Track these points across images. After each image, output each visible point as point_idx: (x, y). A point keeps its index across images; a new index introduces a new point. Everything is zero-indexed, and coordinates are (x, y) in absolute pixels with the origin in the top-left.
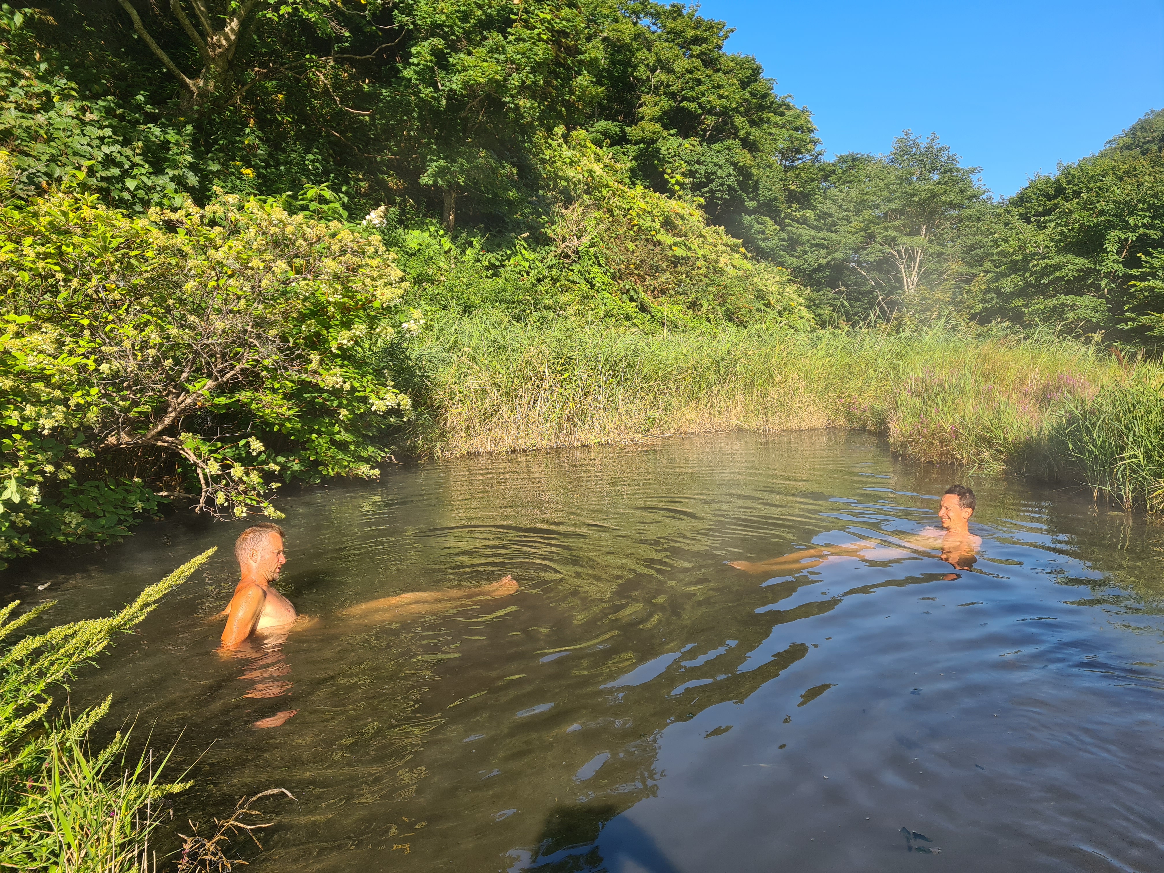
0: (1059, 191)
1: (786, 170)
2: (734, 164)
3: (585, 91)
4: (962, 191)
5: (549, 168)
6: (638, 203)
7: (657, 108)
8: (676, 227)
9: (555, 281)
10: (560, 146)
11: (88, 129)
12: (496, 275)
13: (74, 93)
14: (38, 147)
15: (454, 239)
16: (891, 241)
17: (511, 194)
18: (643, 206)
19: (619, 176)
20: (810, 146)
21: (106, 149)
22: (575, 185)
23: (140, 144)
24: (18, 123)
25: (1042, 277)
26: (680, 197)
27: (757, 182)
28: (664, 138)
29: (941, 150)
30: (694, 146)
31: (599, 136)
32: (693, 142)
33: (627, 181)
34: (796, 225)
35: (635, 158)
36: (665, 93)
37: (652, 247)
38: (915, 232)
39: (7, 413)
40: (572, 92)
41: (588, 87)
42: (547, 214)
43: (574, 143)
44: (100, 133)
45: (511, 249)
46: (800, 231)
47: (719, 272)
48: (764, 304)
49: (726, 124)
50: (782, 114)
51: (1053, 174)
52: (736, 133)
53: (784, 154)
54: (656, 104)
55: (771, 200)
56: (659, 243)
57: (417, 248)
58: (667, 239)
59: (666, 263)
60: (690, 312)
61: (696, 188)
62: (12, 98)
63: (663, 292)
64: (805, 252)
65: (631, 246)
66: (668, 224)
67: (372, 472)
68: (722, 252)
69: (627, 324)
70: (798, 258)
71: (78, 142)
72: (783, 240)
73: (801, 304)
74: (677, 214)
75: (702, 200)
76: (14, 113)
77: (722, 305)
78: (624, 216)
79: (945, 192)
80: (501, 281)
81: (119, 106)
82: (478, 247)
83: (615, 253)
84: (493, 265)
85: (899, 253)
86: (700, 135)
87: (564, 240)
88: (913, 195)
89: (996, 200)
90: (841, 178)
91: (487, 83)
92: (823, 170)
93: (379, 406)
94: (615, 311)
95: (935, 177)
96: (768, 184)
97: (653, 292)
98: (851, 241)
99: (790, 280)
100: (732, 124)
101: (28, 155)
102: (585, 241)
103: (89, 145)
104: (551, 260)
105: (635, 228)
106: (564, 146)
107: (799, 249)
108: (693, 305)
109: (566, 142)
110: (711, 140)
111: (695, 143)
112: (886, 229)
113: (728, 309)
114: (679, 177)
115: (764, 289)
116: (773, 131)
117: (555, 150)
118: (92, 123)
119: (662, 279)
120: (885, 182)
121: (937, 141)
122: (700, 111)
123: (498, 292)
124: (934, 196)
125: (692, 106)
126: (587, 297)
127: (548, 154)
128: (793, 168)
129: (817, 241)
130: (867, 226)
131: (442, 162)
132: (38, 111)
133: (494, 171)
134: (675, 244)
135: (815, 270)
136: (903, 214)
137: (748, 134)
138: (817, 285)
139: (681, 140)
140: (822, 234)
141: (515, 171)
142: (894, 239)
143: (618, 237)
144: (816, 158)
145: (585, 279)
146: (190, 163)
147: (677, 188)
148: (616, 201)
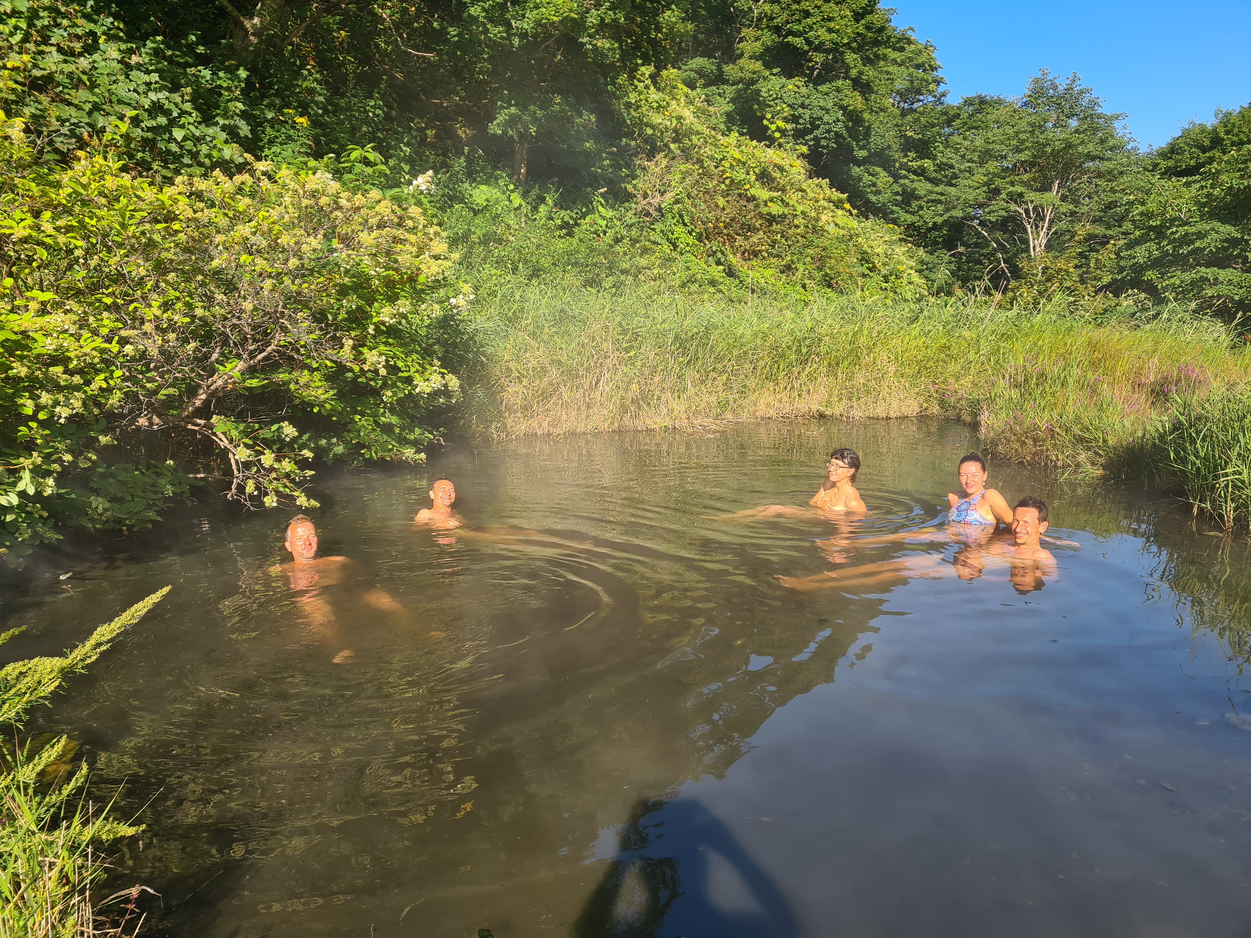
0: (1216, 142)
1: (904, 114)
2: (843, 108)
3: (673, 28)
4: (1102, 141)
5: (633, 113)
6: (732, 152)
7: (758, 44)
8: (773, 179)
9: (634, 241)
10: (647, 87)
11: (134, 74)
12: (570, 234)
13: (121, 34)
14: (82, 95)
15: (525, 195)
16: (1017, 198)
17: (588, 145)
18: (737, 155)
19: (713, 120)
20: (932, 87)
21: (153, 96)
22: (662, 133)
23: (189, 90)
24: (60, 68)
25: (1181, 247)
26: (780, 146)
27: (869, 128)
28: (765, 79)
29: (1082, 92)
30: (798, 87)
31: (693, 75)
32: (798, 83)
33: (722, 126)
34: (912, 177)
35: (732, 101)
36: (768, 27)
37: (745, 203)
38: (1045, 188)
39: (22, 401)
40: (658, 29)
41: (676, 23)
42: (628, 166)
43: (663, 85)
44: (146, 78)
45: (587, 207)
46: (916, 185)
47: (818, 231)
48: (868, 268)
49: (837, 62)
50: (902, 49)
51: (1210, 121)
52: (847, 72)
53: (903, 95)
54: (757, 39)
55: (883, 150)
56: (753, 198)
57: (485, 204)
58: (763, 194)
59: (760, 222)
60: (783, 276)
61: (799, 135)
62: (53, 41)
63: (756, 254)
64: (921, 208)
65: (721, 202)
66: (764, 177)
67: (417, 456)
68: (825, 208)
69: (712, 290)
70: (913, 213)
71: (122, 89)
72: (897, 194)
73: (911, 268)
74: (776, 165)
75: (805, 149)
76: (57, 57)
77: (820, 269)
78: (716, 167)
79: (1083, 142)
80: (575, 241)
81: (169, 48)
82: (550, 202)
83: (702, 210)
84: (567, 223)
85: (1027, 211)
86: (805, 75)
87: (645, 196)
88: (1045, 145)
89: (1143, 149)
90: (965, 123)
91: (561, 22)
92: (946, 113)
93: (423, 387)
94: (699, 276)
95: (1074, 123)
96: (881, 131)
97: (743, 253)
98: (971, 198)
99: (901, 240)
100: (843, 62)
101: (70, 104)
102: (669, 197)
103: (135, 91)
104: (630, 218)
105: (727, 182)
106: (652, 88)
107: (915, 204)
108: (788, 269)
109: (655, 83)
110: (818, 81)
111: (800, 84)
112: (1012, 184)
113: (826, 275)
114: (780, 123)
115: (869, 251)
116: (890, 69)
117: (640, 93)
118: (139, 66)
119: (755, 239)
120: (1016, 129)
121: (1078, 83)
122: (806, 48)
123: (570, 254)
124: (1069, 146)
125: (798, 41)
126: (669, 260)
127: (633, 97)
128: (912, 111)
129: (933, 197)
130: (991, 180)
131: (513, 110)
132: (81, 54)
133: (570, 120)
134: (771, 200)
135: (929, 230)
136: (1034, 166)
137: (861, 73)
138: (932, 246)
139: (784, 80)
140: (938, 189)
141: (593, 118)
142: (1021, 195)
143: (707, 192)
144: (939, 100)
145: (668, 239)
146: (241, 111)
147: (777, 135)
148: (708, 150)
